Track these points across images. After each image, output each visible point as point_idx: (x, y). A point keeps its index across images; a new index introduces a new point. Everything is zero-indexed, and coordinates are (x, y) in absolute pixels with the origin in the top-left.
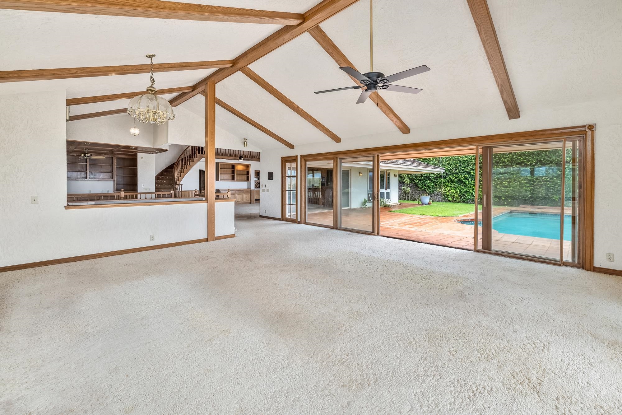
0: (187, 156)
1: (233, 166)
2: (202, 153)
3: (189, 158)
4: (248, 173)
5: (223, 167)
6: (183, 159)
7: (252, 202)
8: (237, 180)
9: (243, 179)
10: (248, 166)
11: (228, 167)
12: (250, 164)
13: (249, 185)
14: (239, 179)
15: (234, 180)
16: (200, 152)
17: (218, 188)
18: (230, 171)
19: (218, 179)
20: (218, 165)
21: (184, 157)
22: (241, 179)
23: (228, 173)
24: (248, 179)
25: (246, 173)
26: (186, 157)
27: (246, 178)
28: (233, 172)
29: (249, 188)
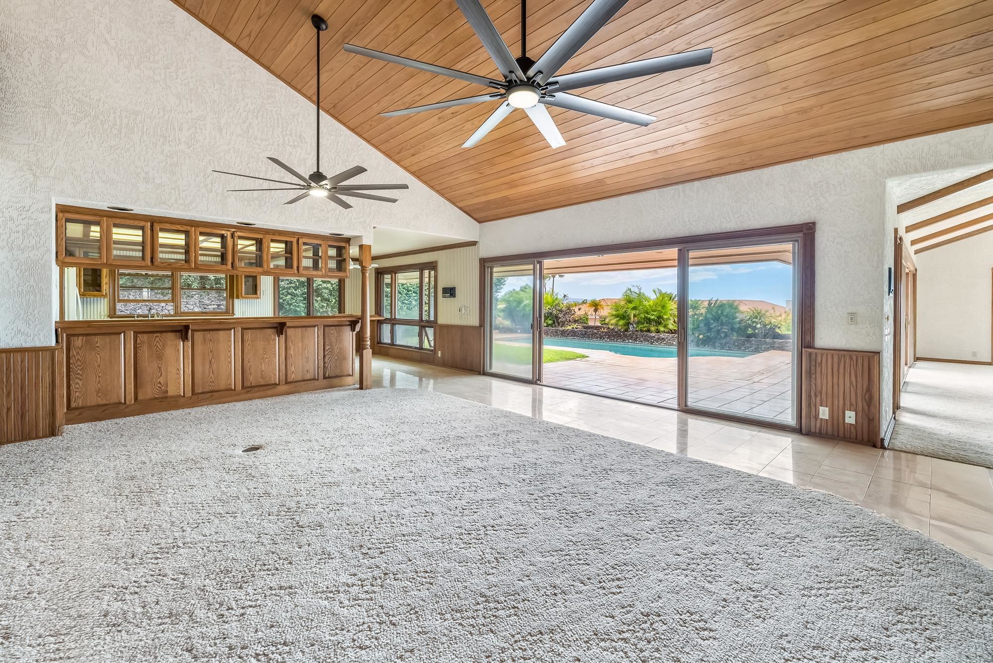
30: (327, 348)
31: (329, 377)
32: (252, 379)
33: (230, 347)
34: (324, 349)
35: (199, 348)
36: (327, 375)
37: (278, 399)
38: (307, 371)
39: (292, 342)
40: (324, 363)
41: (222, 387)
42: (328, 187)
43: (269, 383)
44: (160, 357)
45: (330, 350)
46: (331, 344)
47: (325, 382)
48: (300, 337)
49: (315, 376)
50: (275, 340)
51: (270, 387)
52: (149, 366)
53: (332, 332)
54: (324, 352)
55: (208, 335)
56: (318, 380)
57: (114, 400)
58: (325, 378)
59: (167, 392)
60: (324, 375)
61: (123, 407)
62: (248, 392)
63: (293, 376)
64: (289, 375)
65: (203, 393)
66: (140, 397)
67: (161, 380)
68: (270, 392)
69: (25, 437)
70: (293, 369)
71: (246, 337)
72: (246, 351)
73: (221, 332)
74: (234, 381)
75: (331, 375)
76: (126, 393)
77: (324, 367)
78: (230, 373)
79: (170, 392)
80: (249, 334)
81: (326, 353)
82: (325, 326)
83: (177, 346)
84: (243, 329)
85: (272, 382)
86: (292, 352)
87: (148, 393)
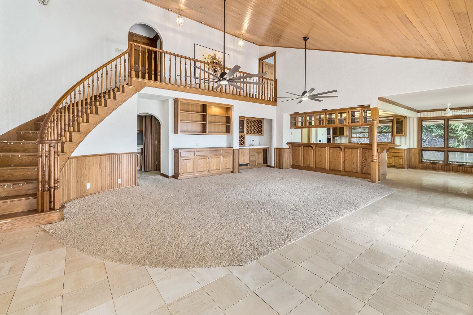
0: (82, 101)
1: (204, 107)
2: (156, 79)
3: (86, 104)
4: (228, 120)
5: (186, 108)
6: (69, 106)
7: (236, 170)
8: (211, 133)
9: (220, 131)
10: (228, 109)
11: (195, 109)
12: (232, 106)
13: (231, 141)
14: (213, 130)
15: (206, 132)
16: (153, 76)
17: (176, 147)
18: (198, 117)
19: (176, 131)
20: (176, 103)
21: (77, 100)
22: (217, 130)
23: (195, 119)
24: (228, 130)
25: (224, 120)
26: (77, 103)
27: (224, 129)
28: (204, 118)
29: (229, 147)
31: (364, 173)
32: (332, 167)
33: (325, 153)
34: (362, 160)
35: (317, 152)
36: (363, 172)
37: (341, 177)
38: (354, 168)
39: (347, 154)
40: (362, 166)
41: (323, 168)
42: (308, 96)
44: (308, 154)
45: (365, 160)
46: (365, 157)
47: (362, 175)
48: (351, 152)
49: (357, 171)
50: (340, 153)
51: (338, 171)
52: (306, 157)
53: (366, 152)
54: (362, 161)
55: (320, 149)
56: (359, 173)
57: (299, 164)
58: (362, 173)
60: (362, 172)
61: (300, 167)
62: (331, 171)
63: (347, 169)
65: (318, 168)
66: (304, 165)
67: (308, 161)
68: (338, 173)
69: (280, 168)
70: (348, 166)
71: (330, 151)
72: (330, 155)
73: (323, 148)
74: (327, 166)
75: (365, 173)
76: (301, 163)
77: (362, 168)
78: (325, 163)
79: (310, 166)
80: (331, 149)
81: (363, 162)
82: (363, 149)
83: (312, 151)
84: (330, 147)
85: (339, 169)
86: (347, 159)
87: (306, 165)
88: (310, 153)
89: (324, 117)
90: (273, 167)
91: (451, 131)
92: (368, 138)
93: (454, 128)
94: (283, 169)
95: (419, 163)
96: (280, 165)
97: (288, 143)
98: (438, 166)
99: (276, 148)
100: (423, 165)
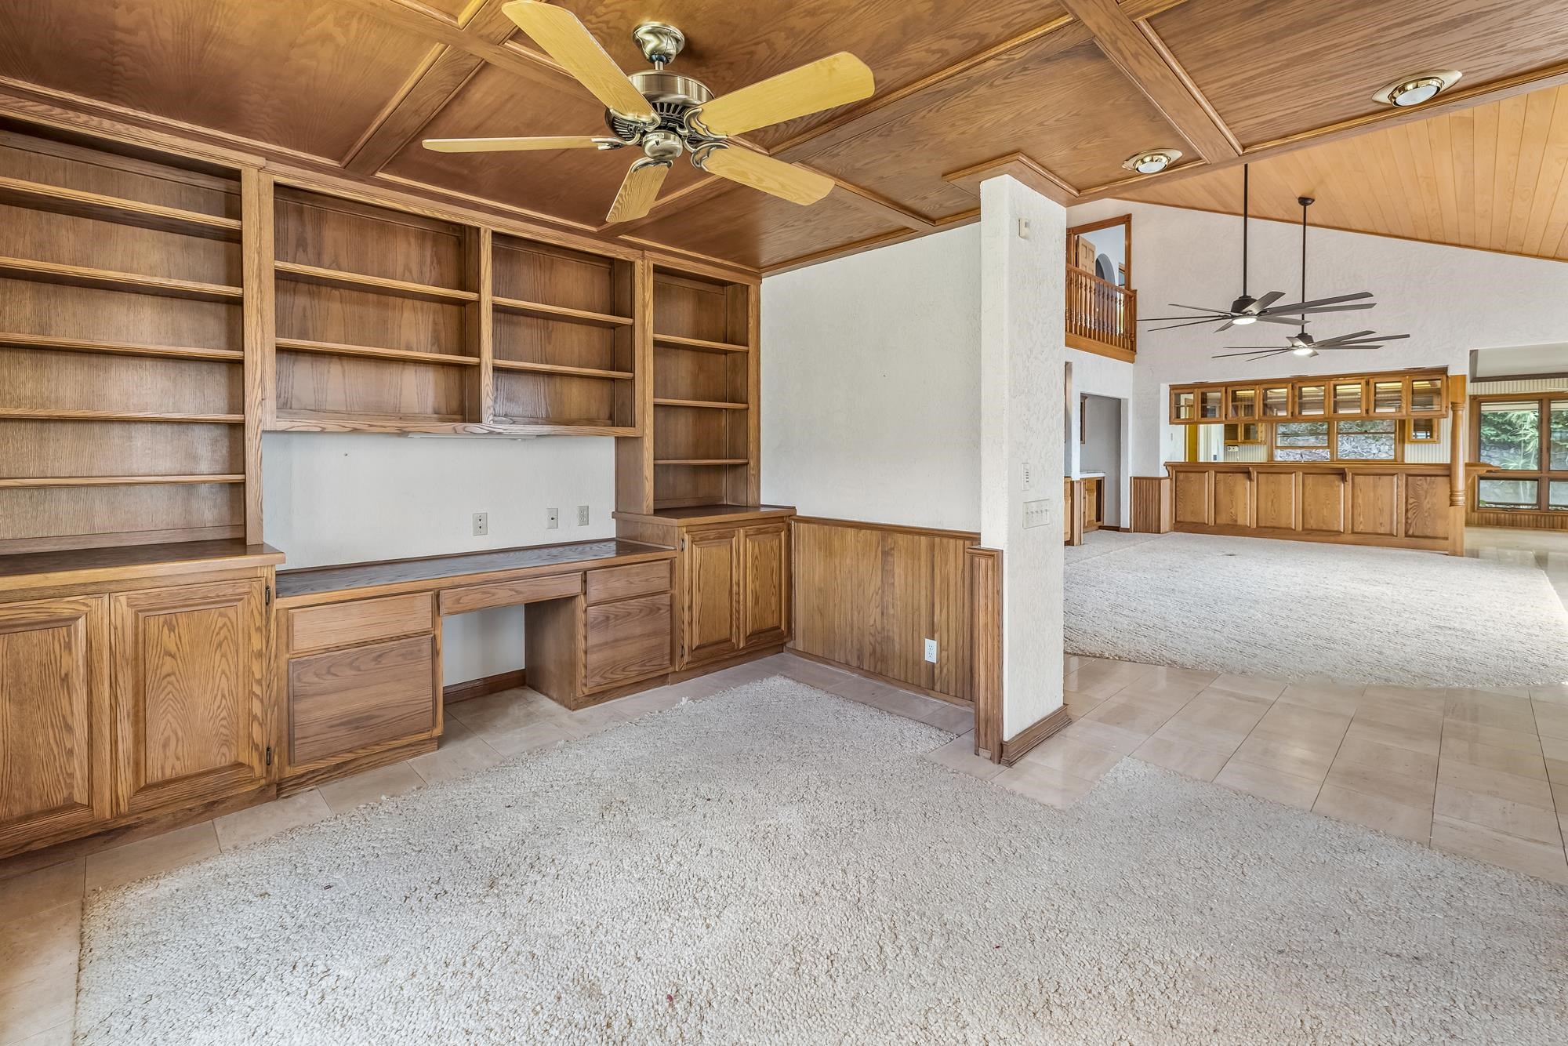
30: (1411, 501)
31: (1413, 536)
32: (1312, 523)
33: (1291, 489)
34: (1407, 502)
35: (1263, 487)
36: (1410, 532)
38: (1381, 524)
39: (1362, 490)
40: (1407, 518)
41: (1284, 526)
43: (1332, 529)
44: (1232, 493)
45: (1416, 504)
46: (1417, 496)
48: (1371, 485)
49: (1391, 530)
50: (1339, 486)
52: (1224, 500)
53: (1419, 483)
54: (1406, 506)
55: (1272, 477)
56: (1397, 536)
57: (1201, 521)
58: (1407, 535)
59: (1236, 521)
60: (1406, 533)
61: (1206, 526)
62: (1309, 533)
63: (1361, 527)
64: (1356, 525)
65: (1265, 527)
66: (1218, 522)
67: (1233, 511)
68: (1332, 539)
69: (1147, 531)
70: (1361, 519)
71: (1307, 482)
72: (1307, 494)
73: (1282, 476)
74: (1295, 521)
75: (1416, 534)
76: (1208, 516)
77: (1406, 522)
78: (1291, 513)
79: (1240, 522)
80: (1310, 479)
81: (1409, 507)
82: (1408, 475)
83: (1245, 484)
84: (1304, 474)
85: (1336, 529)
86: (1360, 501)
87: (1223, 519)
88: (1239, 489)
89: (1287, 397)
90: (1127, 530)
91: (1509, 428)
92: (1328, 447)
93: (1514, 420)
94: (1159, 533)
95: (1473, 511)
96: (1146, 523)
97: (1167, 465)
98: (1523, 517)
99: (1135, 478)
100: (1484, 515)
